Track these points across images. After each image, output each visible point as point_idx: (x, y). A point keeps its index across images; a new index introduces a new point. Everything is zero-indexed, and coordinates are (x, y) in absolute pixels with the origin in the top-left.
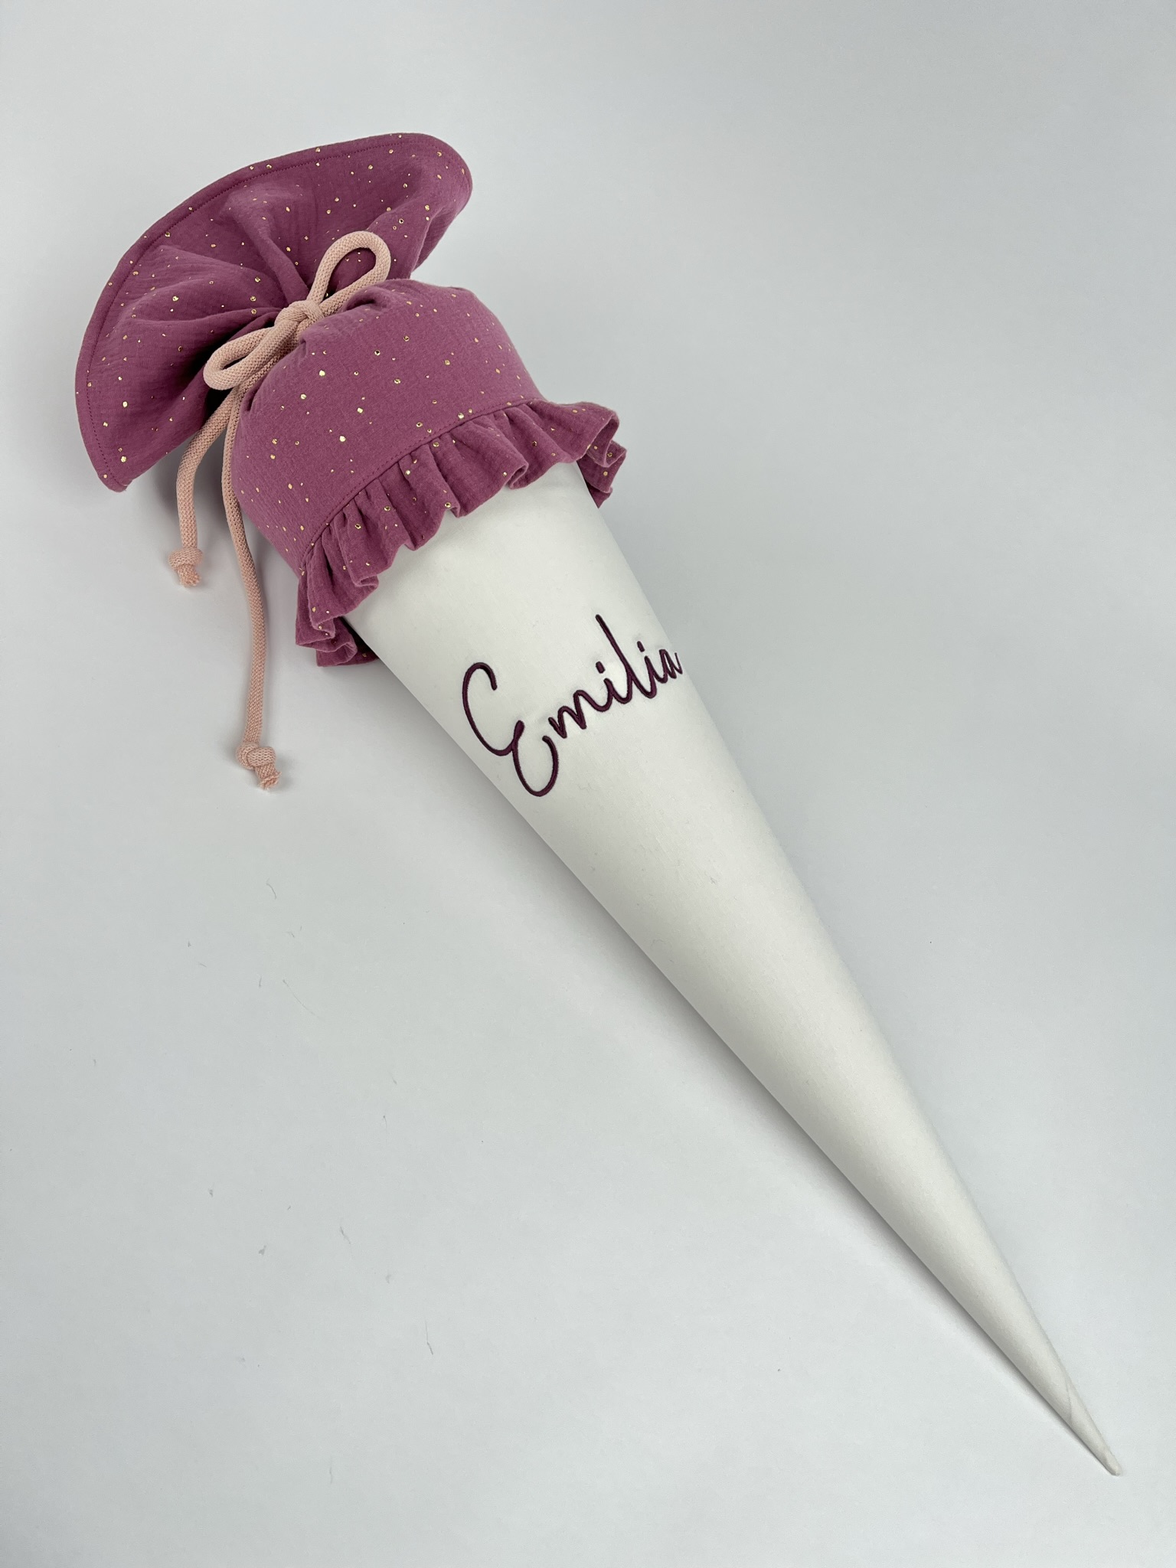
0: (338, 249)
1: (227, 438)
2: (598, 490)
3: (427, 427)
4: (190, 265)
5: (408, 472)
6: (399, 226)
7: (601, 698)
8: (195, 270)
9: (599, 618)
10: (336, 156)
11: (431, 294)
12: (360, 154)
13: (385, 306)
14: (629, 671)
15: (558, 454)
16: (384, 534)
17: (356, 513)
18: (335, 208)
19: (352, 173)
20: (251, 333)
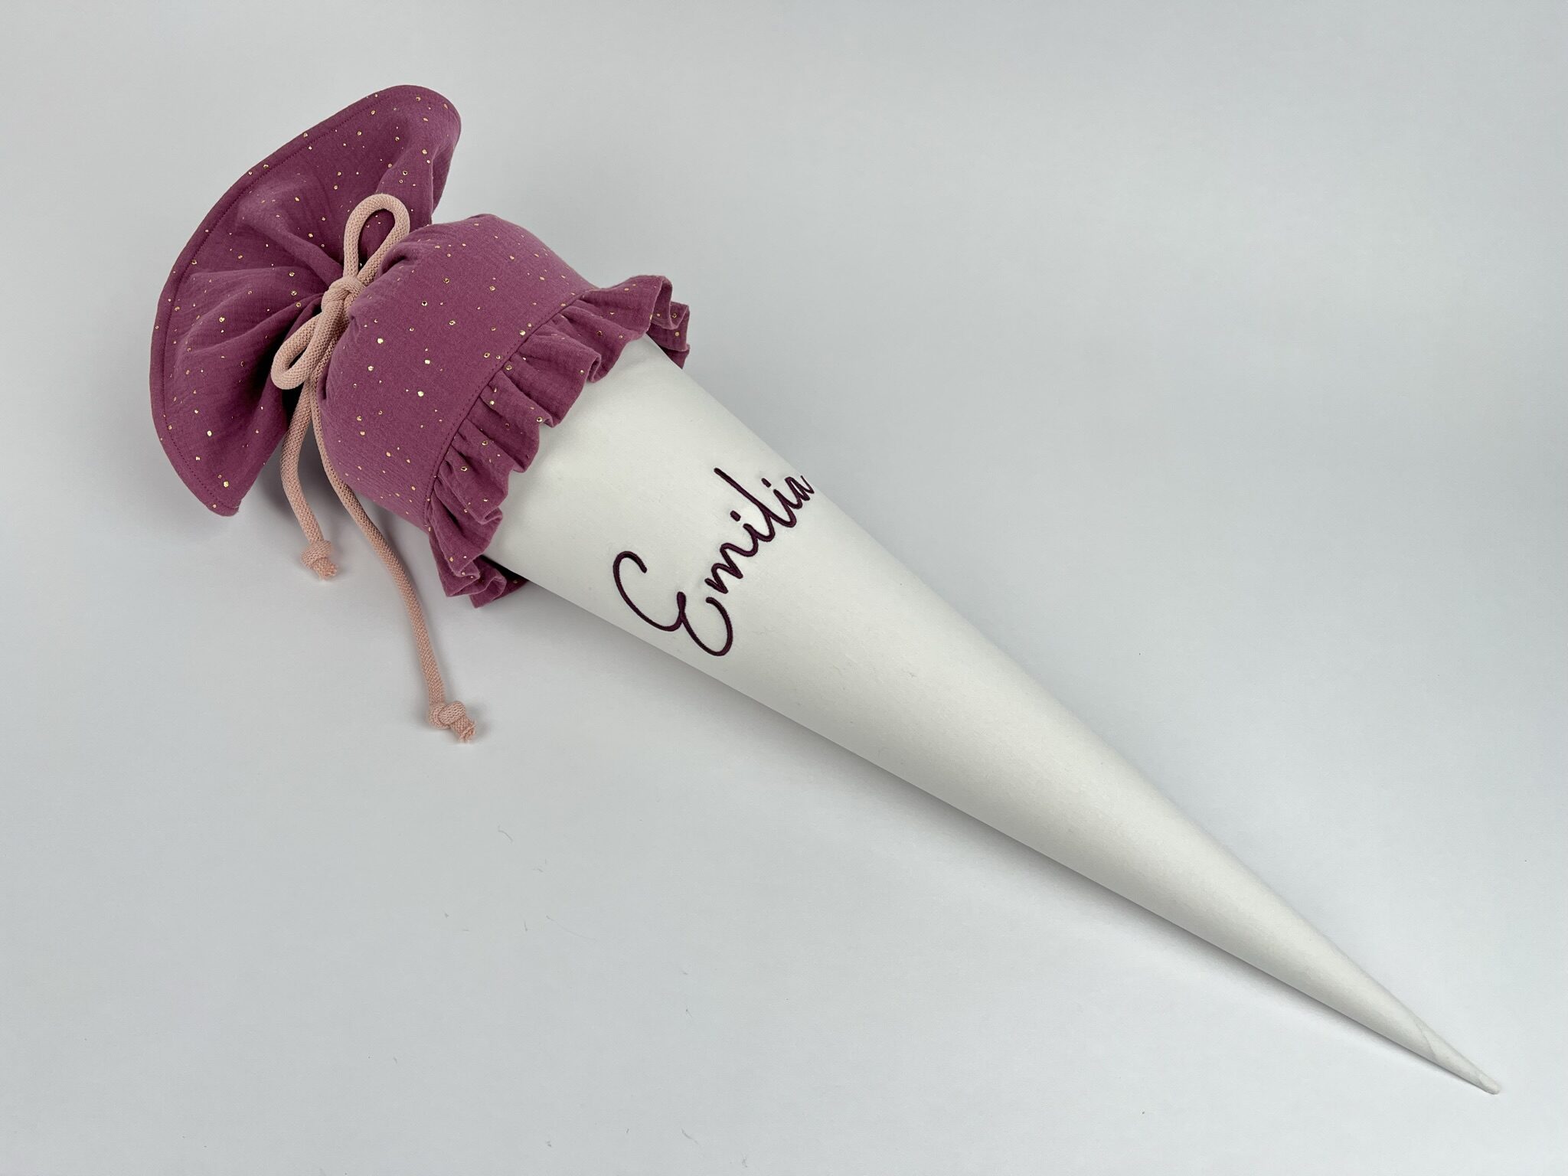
0: (356, 220)
1: (315, 428)
2: (676, 352)
3: (493, 356)
4: (225, 283)
5: (492, 403)
6: (405, 178)
7: (746, 543)
8: (231, 287)
9: (718, 471)
10: (324, 134)
11: (455, 232)
12: (346, 125)
13: (416, 258)
14: (764, 510)
15: (624, 335)
16: (490, 467)
17: (458, 457)
18: (340, 182)
19: (345, 145)
20: (303, 325)
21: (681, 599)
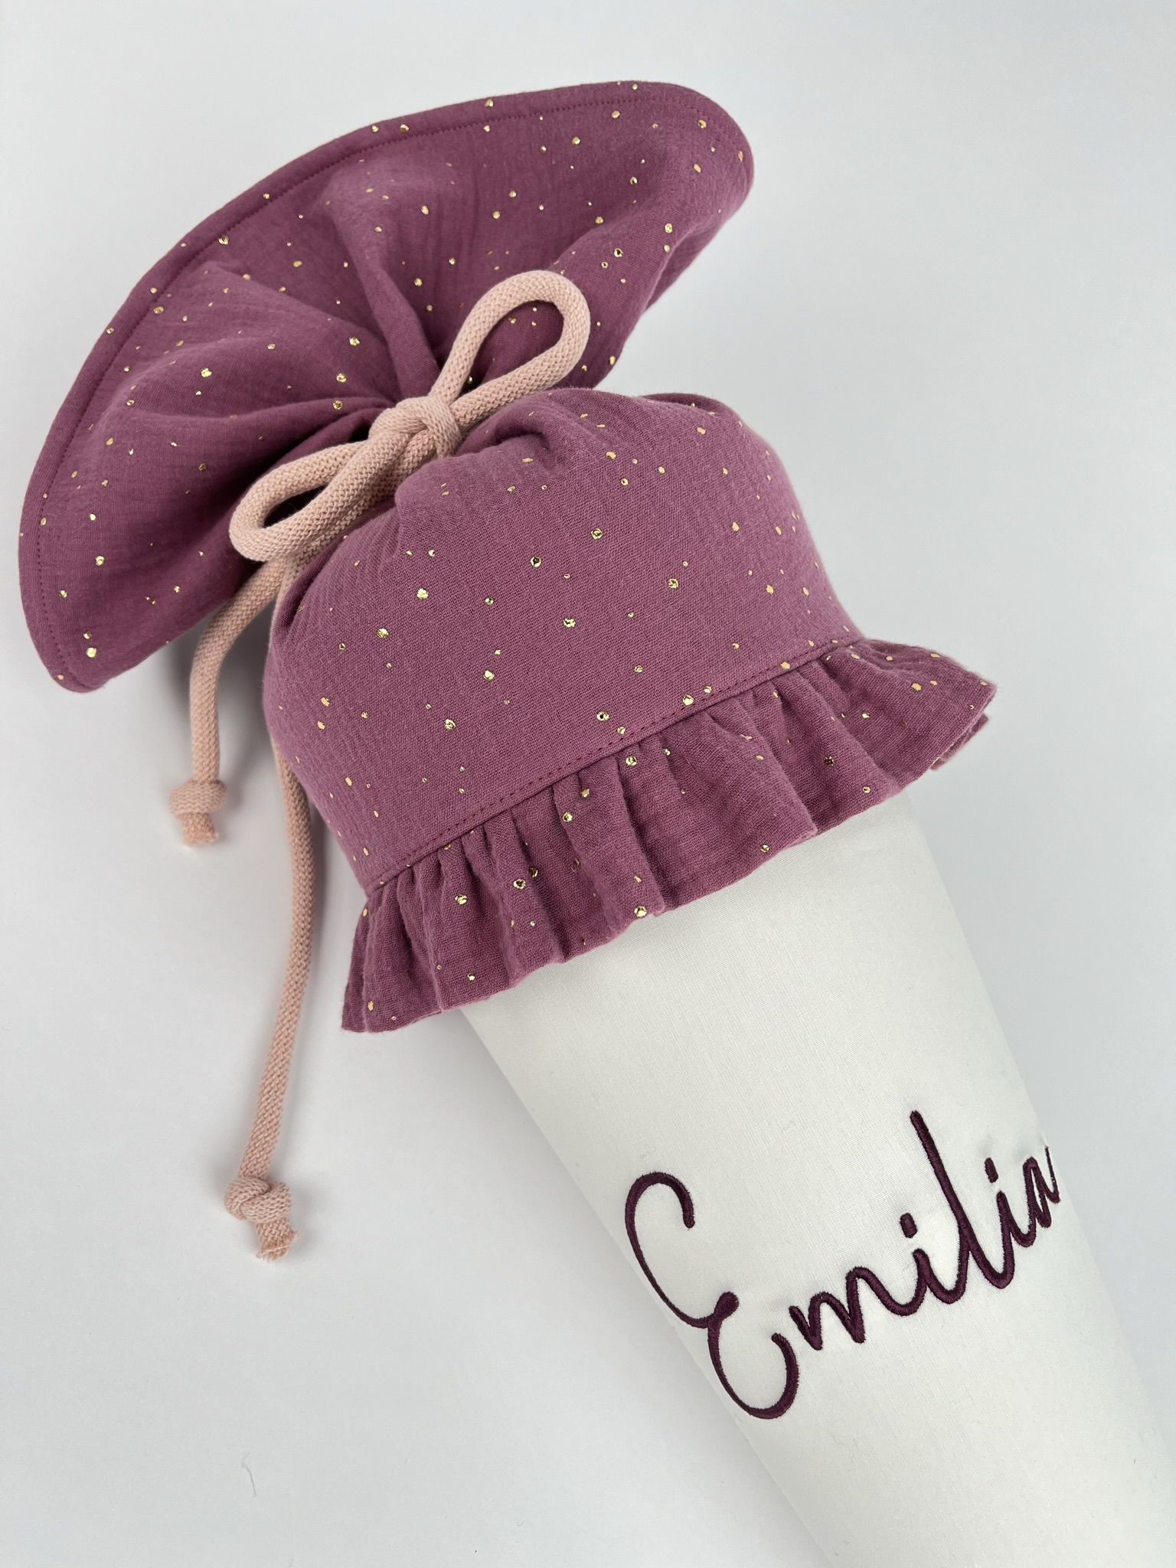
0: (497, 301)
3: (615, 722)
4: (244, 307)
5: (570, 818)
6: (613, 262)
8: (252, 318)
9: (917, 1119)
10: (520, 115)
11: (657, 433)
12: (561, 116)
13: (562, 460)
14: (965, 1232)
16: (507, 933)
17: (460, 870)
18: (508, 208)
19: (544, 149)
20: (326, 451)
21: (728, 1304)
